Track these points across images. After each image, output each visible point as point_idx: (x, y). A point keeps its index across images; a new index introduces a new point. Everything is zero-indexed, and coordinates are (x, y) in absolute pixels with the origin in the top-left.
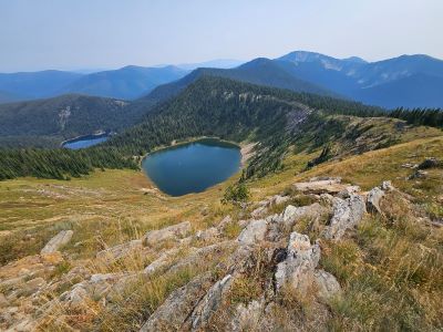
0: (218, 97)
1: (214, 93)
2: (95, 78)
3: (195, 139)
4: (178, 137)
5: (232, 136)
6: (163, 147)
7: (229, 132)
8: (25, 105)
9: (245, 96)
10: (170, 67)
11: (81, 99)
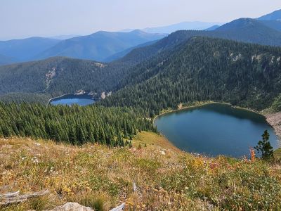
0: (223, 58)
1: (217, 55)
2: (70, 43)
3: (202, 103)
4: (184, 100)
5: (248, 102)
6: (170, 110)
7: (244, 98)
8: (20, 66)
9: (258, 57)
10: (137, 31)
11: (66, 61)
